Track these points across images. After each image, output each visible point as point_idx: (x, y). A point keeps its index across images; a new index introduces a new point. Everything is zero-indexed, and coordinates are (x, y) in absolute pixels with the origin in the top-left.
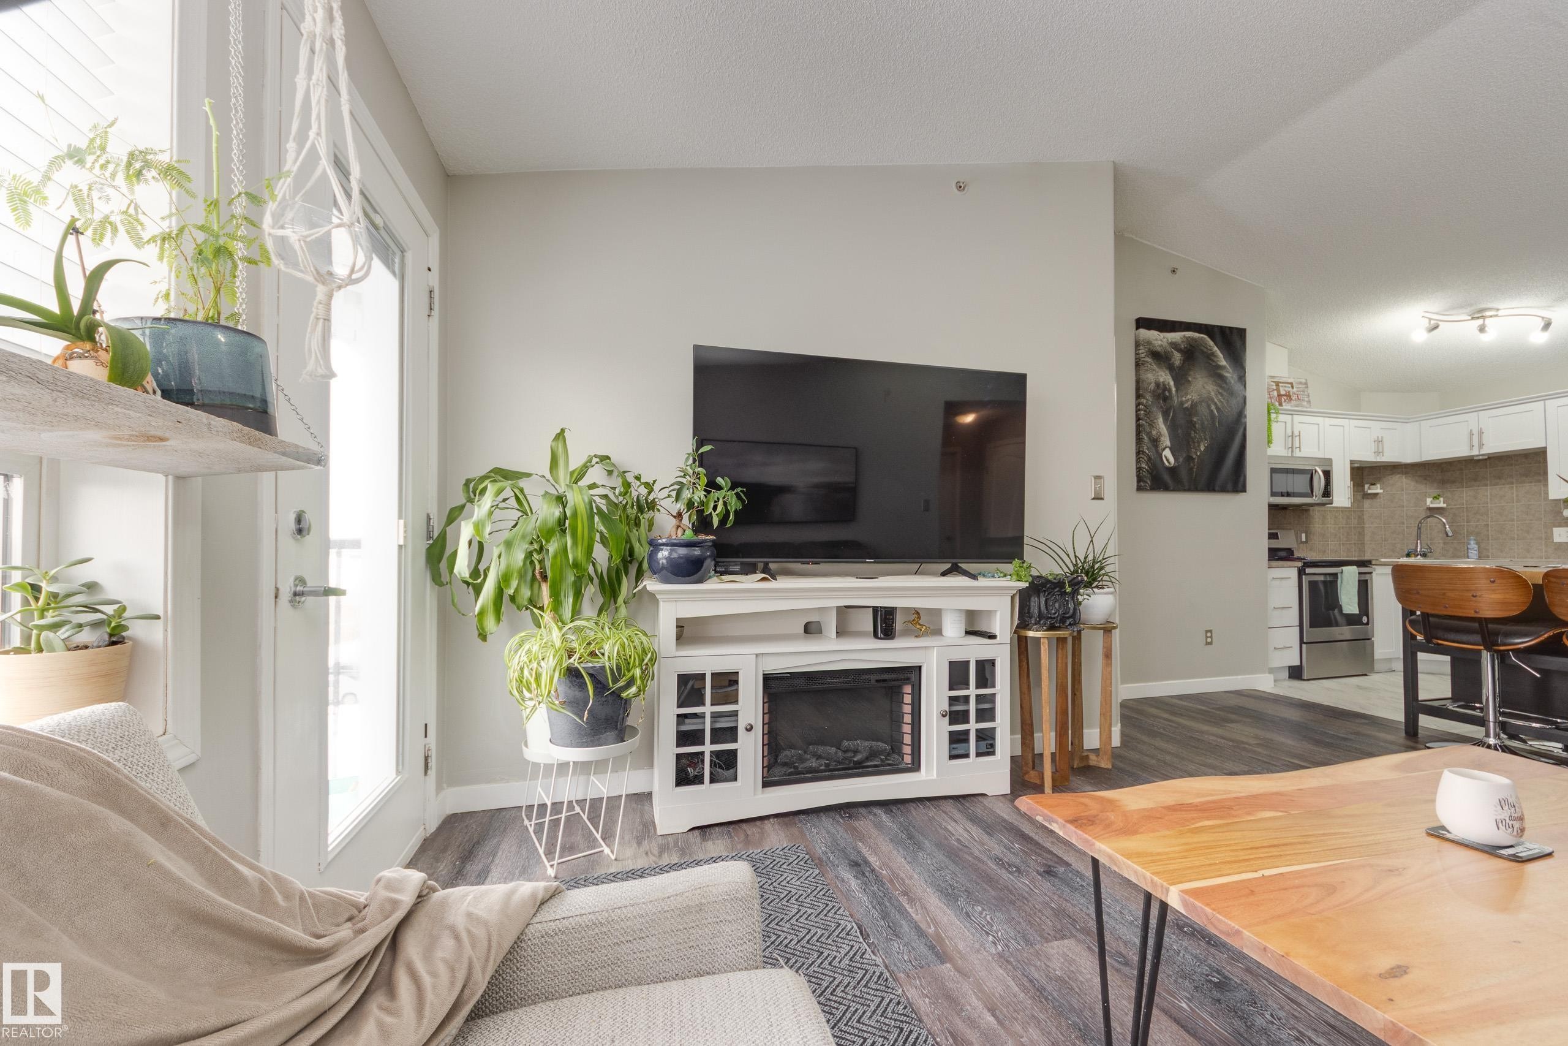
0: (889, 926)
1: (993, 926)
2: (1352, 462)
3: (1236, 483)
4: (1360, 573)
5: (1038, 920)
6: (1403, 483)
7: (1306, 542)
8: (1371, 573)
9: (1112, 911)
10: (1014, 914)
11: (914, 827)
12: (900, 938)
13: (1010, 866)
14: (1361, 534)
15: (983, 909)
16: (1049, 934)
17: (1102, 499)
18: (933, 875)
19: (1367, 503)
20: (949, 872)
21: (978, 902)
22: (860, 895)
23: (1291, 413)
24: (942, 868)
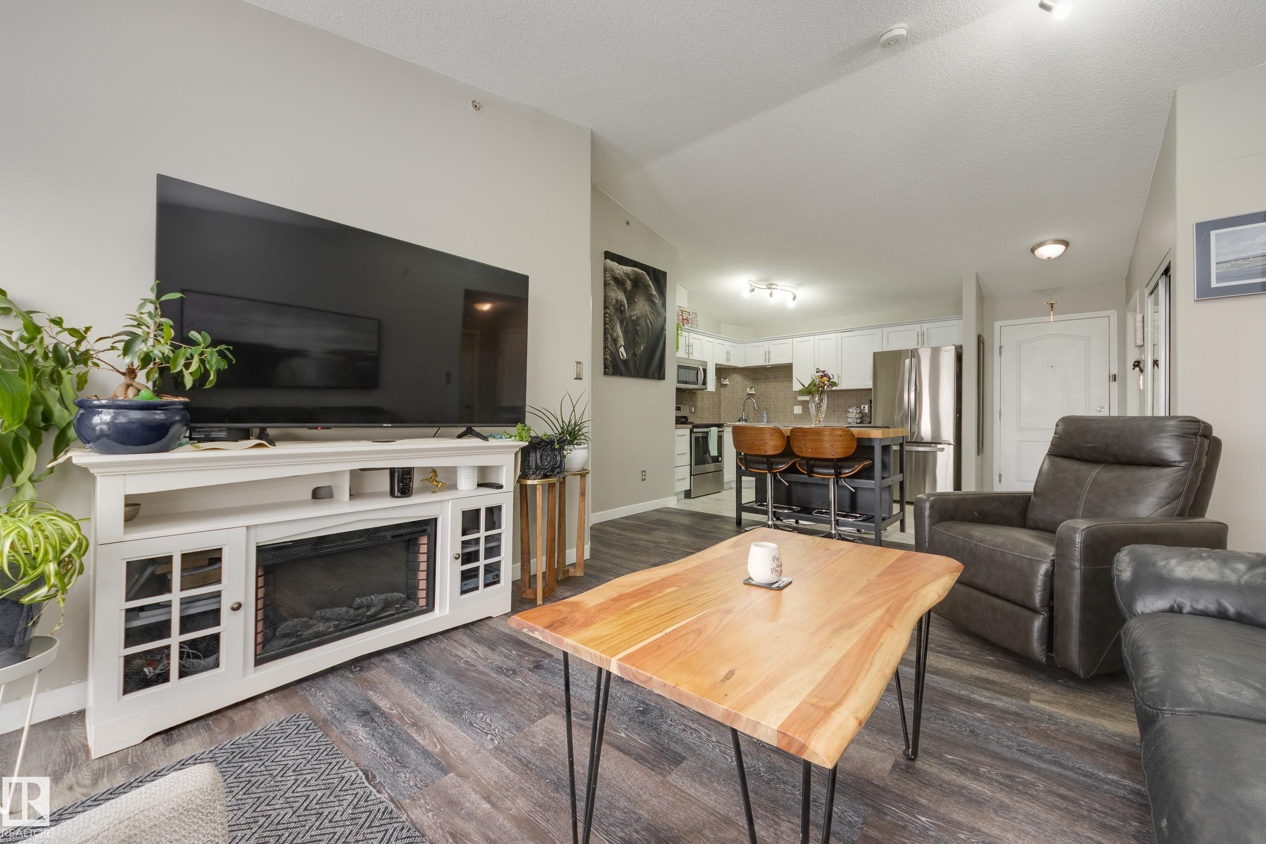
0: (397, 761)
1: (491, 726)
2: (716, 365)
3: (659, 374)
4: (718, 431)
5: (527, 708)
6: (737, 378)
7: (694, 413)
8: (723, 431)
9: (580, 682)
10: (509, 710)
11: (426, 662)
12: (407, 767)
13: (508, 671)
14: (720, 408)
15: (485, 714)
16: (535, 716)
17: (581, 379)
18: (441, 699)
19: (722, 390)
20: (456, 692)
21: (481, 709)
22: (368, 741)
23: (688, 331)
24: (450, 690)
